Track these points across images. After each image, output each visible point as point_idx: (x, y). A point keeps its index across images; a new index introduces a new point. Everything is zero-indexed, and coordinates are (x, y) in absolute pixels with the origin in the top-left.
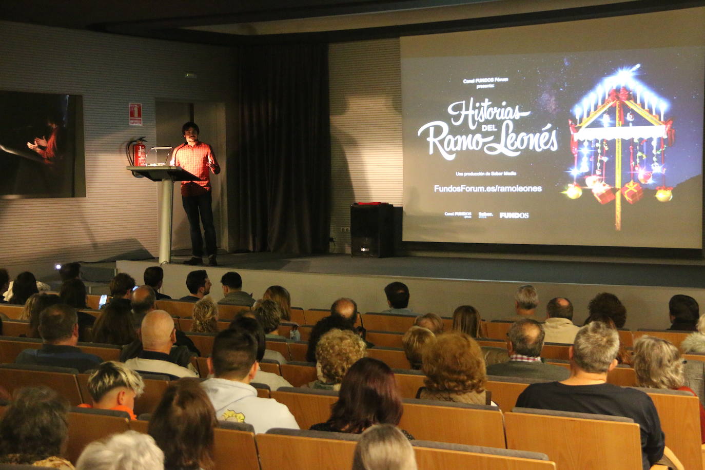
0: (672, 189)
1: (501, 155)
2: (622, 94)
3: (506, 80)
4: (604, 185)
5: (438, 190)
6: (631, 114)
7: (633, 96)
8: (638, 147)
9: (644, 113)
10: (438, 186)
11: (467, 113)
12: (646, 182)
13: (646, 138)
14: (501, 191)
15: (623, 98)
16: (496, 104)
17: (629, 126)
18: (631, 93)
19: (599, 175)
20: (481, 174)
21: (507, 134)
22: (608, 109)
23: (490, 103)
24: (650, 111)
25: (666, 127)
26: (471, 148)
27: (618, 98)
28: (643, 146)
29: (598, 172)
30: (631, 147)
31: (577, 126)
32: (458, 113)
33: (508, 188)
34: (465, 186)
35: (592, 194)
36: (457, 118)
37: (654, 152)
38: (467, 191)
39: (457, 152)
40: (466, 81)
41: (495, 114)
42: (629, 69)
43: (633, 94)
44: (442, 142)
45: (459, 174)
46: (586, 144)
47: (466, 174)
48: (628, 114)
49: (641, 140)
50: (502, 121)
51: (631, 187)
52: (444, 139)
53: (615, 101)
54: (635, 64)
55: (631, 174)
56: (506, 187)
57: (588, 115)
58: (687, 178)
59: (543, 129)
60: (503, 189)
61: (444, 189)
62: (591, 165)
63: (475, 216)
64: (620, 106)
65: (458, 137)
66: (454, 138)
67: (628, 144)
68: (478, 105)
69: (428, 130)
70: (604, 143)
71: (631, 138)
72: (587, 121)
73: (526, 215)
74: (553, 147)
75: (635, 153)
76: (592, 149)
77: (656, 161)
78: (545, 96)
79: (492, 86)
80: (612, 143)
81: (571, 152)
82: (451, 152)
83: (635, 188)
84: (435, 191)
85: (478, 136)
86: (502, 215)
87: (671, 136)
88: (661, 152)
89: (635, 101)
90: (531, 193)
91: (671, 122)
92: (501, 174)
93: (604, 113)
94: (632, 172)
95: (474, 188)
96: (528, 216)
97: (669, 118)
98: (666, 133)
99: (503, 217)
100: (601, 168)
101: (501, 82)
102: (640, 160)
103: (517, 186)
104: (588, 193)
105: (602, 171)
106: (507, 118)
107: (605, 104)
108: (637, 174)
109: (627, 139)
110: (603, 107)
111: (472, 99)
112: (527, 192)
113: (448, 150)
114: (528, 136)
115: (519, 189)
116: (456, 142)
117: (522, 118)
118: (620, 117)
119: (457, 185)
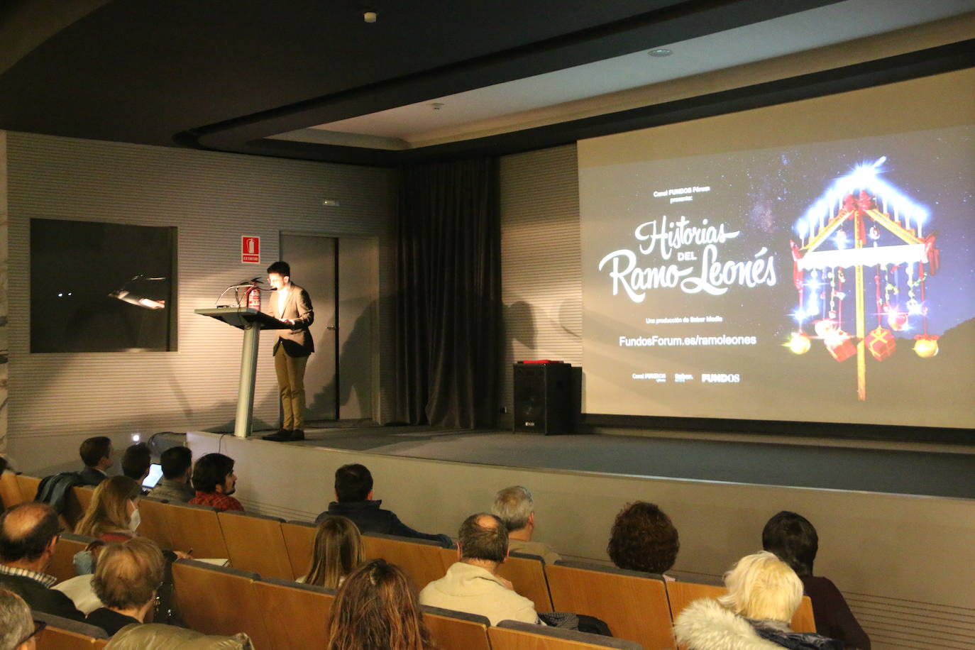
0: (938, 337)
1: (703, 292)
2: (862, 202)
3: (707, 189)
4: (841, 334)
5: (624, 344)
6: (875, 229)
7: (878, 204)
8: (886, 277)
9: (893, 227)
10: (624, 338)
11: (658, 237)
12: (900, 328)
13: (897, 263)
14: (704, 343)
15: (864, 206)
16: (695, 223)
17: (872, 246)
18: (874, 199)
19: (834, 319)
20: (677, 320)
21: (710, 264)
22: (844, 223)
23: (688, 222)
24: (903, 224)
25: (926, 247)
26: (664, 285)
27: (857, 207)
28: (893, 276)
29: (832, 315)
30: (876, 277)
31: (801, 249)
32: (647, 237)
33: (712, 339)
34: (657, 337)
35: (825, 346)
36: (646, 244)
37: (910, 283)
38: (660, 344)
39: (647, 291)
40: (657, 194)
41: (694, 237)
42: (870, 164)
43: (877, 200)
44: (628, 278)
45: (650, 321)
46: (814, 274)
47: (659, 321)
48: (872, 229)
49: (891, 266)
50: (703, 246)
51: (879, 335)
52: (631, 273)
53: (853, 211)
54: (879, 157)
55: (877, 316)
56: (710, 338)
57: (816, 233)
58: (959, 321)
59: (757, 255)
60: (706, 341)
61: (631, 343)
62: (822, 304)
63: (670, 379)
64: (859, 218)
65: (648, 270)
66: (643, 270)
67: (872, 273)
68: (672, 225)
69: (610, 262)
70: (839, 272)
71: (876, 264)
72: (815, 242)
73: (736, 378)
74: (770, 279)
75: (883, 286)
76: (822, 281)
77: (913, 297)
78: (758, 209)
79: (689, 199)
80: (850, 273)
81: (795, 288)
82: (639, 292)
83: (884, 338)
84: (621, 345)
85: (673, 269)
86: (706, 377)
87: (934, 258)
88: (920, 283)
89: (881, 211)
90: (741, 346)
91: (933, 239)
92: (702, 320)
93: (839, 228)
94: (879, 314)
95: (668, 339)
96: (739, 380)
97: (931, 232)
98: (926, 256)
99: (706, 381)
100: (836, 308)
101: (701, 193)
102: (890, 297)
103: (724, 336)
104: (818, 345)
105: (837, 313)
106: (710, 242)
107: (838, 217)
108: (887, 317)
109: (871, 265)
110: (837, 220)
111: (665, 217)
112: (738, 345)
113: (636, 288)
114: (737, 266)
115: (727, 340)
116: (646, 277)
117: (728, 241)
118: (860, 234)
119: (647, 335)
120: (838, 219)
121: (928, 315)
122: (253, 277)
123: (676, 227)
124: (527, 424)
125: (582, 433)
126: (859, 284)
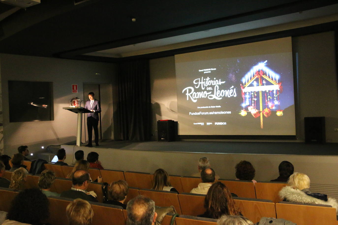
0: (283, 111)
1: (215, 99)
3: (215, 69)
4: (256, 110)
5: (191, 114)
6: (265, 81)
8: (268, 94)
9: (270, 80)
10: (191, 112)
11: (201, 83)
12: (272, 108)
13: (271, 90)
14: (215, 114)
15: (261, 74)
16: (212, 79)
17: (264, 85)
18: (264, 72)
19: (253, 106)
20: (207, 107)
21: (217, 91)
22: (256, 79)
23: (209, 79)
24: (272, 79)
25: (279, 85)
26: (203, 97)
27: (259, 74)
28: (270, 93)
29: (253, 105)
30: (265, 94)
31: (244, 86)
32: (197, 83)
33: (218, 112)
34: (201, 112)
35: (251, 114)
36: (197, 85)
37: (275, 96)
38: (202, 114)
39: (197, 99)
40: (200, 71)
41: (212, 83)
42: (263, 62)
44: (191, 95)
45: (198, 108)
46: (248, 93)
47: (201, 107)
48: (264, 81)
49: (269, 91)
50: (214, 86)
51: (266, 110)
52: (193, 93)
53: (258, 76)
54: (265, 61)
56: (217, 112)
57: (248, 82)
58: (288, 106)
59: (230, 88)
60: (216, 113)
61: (193, 114)
62: (250, 102)
63: (205, 124)
64: (260, 78)
65: (198, 93)
66: (196, 93)
67: (264, 93)
69: (186, 90)
70: (255, 93)
72: (248, 84)
73: (225, 123)
74: (235, 95)
75: (267, 96)
76: (250, 95)
77: (276, 100)
78: (231, 75)
79: (210, 72)
80: (258, 93)
81: (242, 97)
82: (195, 99)
83: (268, 111)
84: (190, 115)
85: (205, 92)
86: (216, 123)
87: (281, 89)
88: (278, 96)
89: (266, 75)
90: (227, 114)
91: (281, 83)
92: (215, 107)
93: (254, 81)
94: (266, 104)
95: (204, 113)
96: (226, 124)
97: (280, 81)
98: (279, 88)
99: (216, 124)
100: (254, 103)
101: (213, 70)
102: (269, 100)
103: (221, 111)
104: (249, 114)
105: (254, 105)
106: (216, 84)
107: (254, 77)
108: (268, 105)
109: (264, 90)
111: (202, 77)
112: (225, 114)
113: (194, 98)
114: (225, 91)
115: (222, 113)
116: (197, 95)
117: (222, 84)
118: (260, 82)
119: (198, 112)
121: (280, 104)
123: (206, 80)
124: (162, 139)
125: (178, 141)
126: (261, 96)
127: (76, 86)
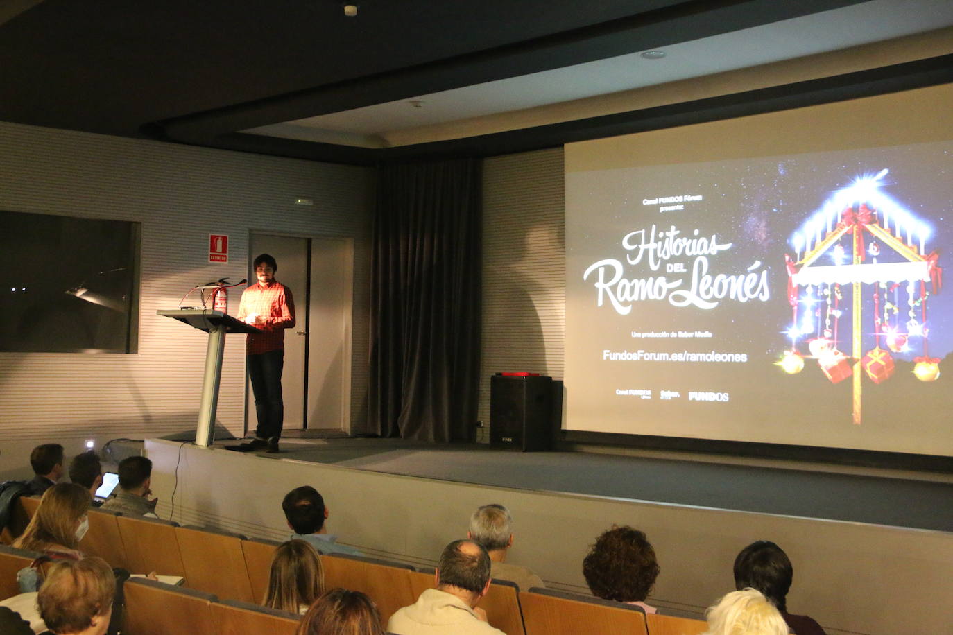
0: (939, 361)
1: (692, 306)
2: (861, 216)
3: (699, 198)
4: (836, 354)
5: (608, 358)
6: (875, 245)
7: (879, 218)
8: (886, 296)
9: (894, 244)
10: (608, 351)
11: (647, 246)
12: (899, 349)
13: (897, 282)
14: (691, 360)
15: (864, 220)
16: (686, 233)
17: (872, 263)
18: (875, 213)
19: (829, 338)
20: (664, 335)
21: (700, 277)
22: (842, 237)
23: (678, 232)
24: (904, 241)
25: (928, 265)
26: (651, 297)
27: (856, 221)
28: (893, 294)
29: (827, 334)
30: (875, 295)
31: (797, 264)
32: (636, 246)
33: (701, 355)
34: (643, 351)
35: (819, 367)
36: (634, 254)
37: (911, 302)
38: (646, 359)
39: (633, 303)
40: (647, 202)
41: (684, 248)
42: (871, 176)
43: (878, 214)
44: (614, 288)
45: (635, 335)
46: (810, 290)
47: (645, 335)
48: (871, 245)
49: (891, 285)
50: (693, 258)
51: (877, 356)
52: (617, 284)
53: (851, 226)
54: (880, 170)
55: (875, 336)
56: (698, 355)
57: (813, 247)
59: (749, 269)
60: (694, 357)
61: (615, 357)
62: (817, 322)
63: (656, 395)
64: (858, 234)
65: (635, 281)
66: (630, 281)
67: (870, 291)
68: (661, 235)
69: (596, 272)
70: (836, 288)
71: (875, 281)
72: (811, 257)
73: (725, 397)
74: (763, 294)
75: (882, 304)
76: (817, 298)
77: (914, 318)
78: (752, 220)
79: (680, 208)
80: (847, 290)
81: (789, 304)
82: (625, 304)
83: (883, 359)
84: (605, 358)
85: (661, 280)
86: (693, 395)
87: (936, 276)
88: (922, 302)
89: (882, 226)
90: (731, 364)
91: (936, 256)
92: (690, 335)
93: (835, 244)
94: (877, 334)
95: (654, 354)
96: (727, 399)
97: (933, 250)
98: (928, 274)
99: (694, 399)
100: (832, 327)
101: (693, 202)
102: (889, 316)
103: (713, 352)
104: (812, 365)
105: (833, 333)
106: (701, 253)
107: (836, 231)
108: (885, 337)
109: (869, 282)
110: (834, 235)
111: (654, 226)
112: (727, 362)
113: (622, 300)
114: (728, 280)
115: (716, 357)
116: (632, 289)
117: (720, 252)
118: (859, 249)
119: (633, 350)
120: (836, 233)
121: (928, 336)
122: (220, 277)
123: (665, 237)
124: (503, 439)
125: (562, 451)
126: (857, 302)
127: (224, 239)
